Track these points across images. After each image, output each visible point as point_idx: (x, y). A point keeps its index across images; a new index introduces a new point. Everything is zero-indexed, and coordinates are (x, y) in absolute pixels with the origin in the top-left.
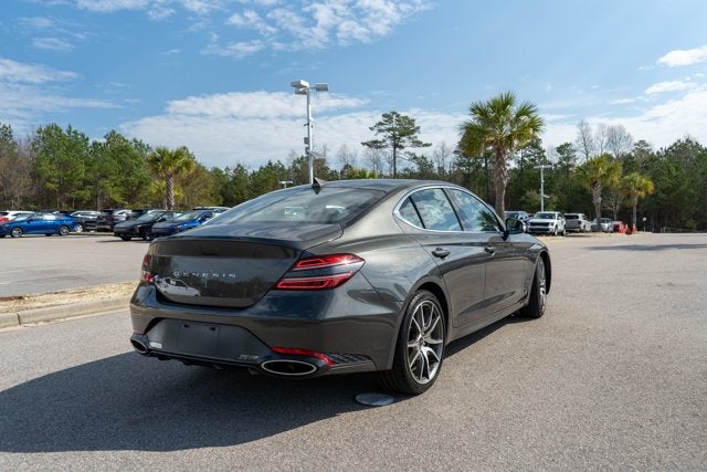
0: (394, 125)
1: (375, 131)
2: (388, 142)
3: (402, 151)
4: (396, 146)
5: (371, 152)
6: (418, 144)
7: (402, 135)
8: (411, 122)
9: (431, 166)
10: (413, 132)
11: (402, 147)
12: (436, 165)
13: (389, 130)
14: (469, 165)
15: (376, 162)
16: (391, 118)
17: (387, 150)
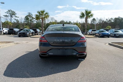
0: (11, 12)
1: (6, 13)
2: (10, 16)
3: (13, 18)
4: (11, 17)
5: (5, 17)
6: (16, 17)
7: (13, 15)
8: (15, 12)
9: (19, 21)
10: (15, 14)
11: (12, 17)
12: (20, 21)
13: (9, 13)
14: (27, 22)
15: (7, 19)
16: (10, 11)
17: (9, 17)
